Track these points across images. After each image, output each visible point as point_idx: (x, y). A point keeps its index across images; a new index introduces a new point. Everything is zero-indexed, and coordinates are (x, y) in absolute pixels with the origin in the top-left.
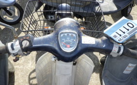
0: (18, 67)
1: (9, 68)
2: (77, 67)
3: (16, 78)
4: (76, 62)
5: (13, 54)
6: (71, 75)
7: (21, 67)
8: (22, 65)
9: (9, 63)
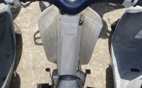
0: (25, 30)
1: (15, 30)
2: (83, 28)
3: (23, 41)
4: (83, 22)
5: (9, 3)
6: (77, 35)
7: (28, 30)
8: (29, 28)
9: (14, 25)
